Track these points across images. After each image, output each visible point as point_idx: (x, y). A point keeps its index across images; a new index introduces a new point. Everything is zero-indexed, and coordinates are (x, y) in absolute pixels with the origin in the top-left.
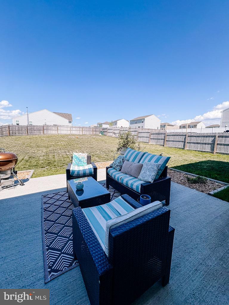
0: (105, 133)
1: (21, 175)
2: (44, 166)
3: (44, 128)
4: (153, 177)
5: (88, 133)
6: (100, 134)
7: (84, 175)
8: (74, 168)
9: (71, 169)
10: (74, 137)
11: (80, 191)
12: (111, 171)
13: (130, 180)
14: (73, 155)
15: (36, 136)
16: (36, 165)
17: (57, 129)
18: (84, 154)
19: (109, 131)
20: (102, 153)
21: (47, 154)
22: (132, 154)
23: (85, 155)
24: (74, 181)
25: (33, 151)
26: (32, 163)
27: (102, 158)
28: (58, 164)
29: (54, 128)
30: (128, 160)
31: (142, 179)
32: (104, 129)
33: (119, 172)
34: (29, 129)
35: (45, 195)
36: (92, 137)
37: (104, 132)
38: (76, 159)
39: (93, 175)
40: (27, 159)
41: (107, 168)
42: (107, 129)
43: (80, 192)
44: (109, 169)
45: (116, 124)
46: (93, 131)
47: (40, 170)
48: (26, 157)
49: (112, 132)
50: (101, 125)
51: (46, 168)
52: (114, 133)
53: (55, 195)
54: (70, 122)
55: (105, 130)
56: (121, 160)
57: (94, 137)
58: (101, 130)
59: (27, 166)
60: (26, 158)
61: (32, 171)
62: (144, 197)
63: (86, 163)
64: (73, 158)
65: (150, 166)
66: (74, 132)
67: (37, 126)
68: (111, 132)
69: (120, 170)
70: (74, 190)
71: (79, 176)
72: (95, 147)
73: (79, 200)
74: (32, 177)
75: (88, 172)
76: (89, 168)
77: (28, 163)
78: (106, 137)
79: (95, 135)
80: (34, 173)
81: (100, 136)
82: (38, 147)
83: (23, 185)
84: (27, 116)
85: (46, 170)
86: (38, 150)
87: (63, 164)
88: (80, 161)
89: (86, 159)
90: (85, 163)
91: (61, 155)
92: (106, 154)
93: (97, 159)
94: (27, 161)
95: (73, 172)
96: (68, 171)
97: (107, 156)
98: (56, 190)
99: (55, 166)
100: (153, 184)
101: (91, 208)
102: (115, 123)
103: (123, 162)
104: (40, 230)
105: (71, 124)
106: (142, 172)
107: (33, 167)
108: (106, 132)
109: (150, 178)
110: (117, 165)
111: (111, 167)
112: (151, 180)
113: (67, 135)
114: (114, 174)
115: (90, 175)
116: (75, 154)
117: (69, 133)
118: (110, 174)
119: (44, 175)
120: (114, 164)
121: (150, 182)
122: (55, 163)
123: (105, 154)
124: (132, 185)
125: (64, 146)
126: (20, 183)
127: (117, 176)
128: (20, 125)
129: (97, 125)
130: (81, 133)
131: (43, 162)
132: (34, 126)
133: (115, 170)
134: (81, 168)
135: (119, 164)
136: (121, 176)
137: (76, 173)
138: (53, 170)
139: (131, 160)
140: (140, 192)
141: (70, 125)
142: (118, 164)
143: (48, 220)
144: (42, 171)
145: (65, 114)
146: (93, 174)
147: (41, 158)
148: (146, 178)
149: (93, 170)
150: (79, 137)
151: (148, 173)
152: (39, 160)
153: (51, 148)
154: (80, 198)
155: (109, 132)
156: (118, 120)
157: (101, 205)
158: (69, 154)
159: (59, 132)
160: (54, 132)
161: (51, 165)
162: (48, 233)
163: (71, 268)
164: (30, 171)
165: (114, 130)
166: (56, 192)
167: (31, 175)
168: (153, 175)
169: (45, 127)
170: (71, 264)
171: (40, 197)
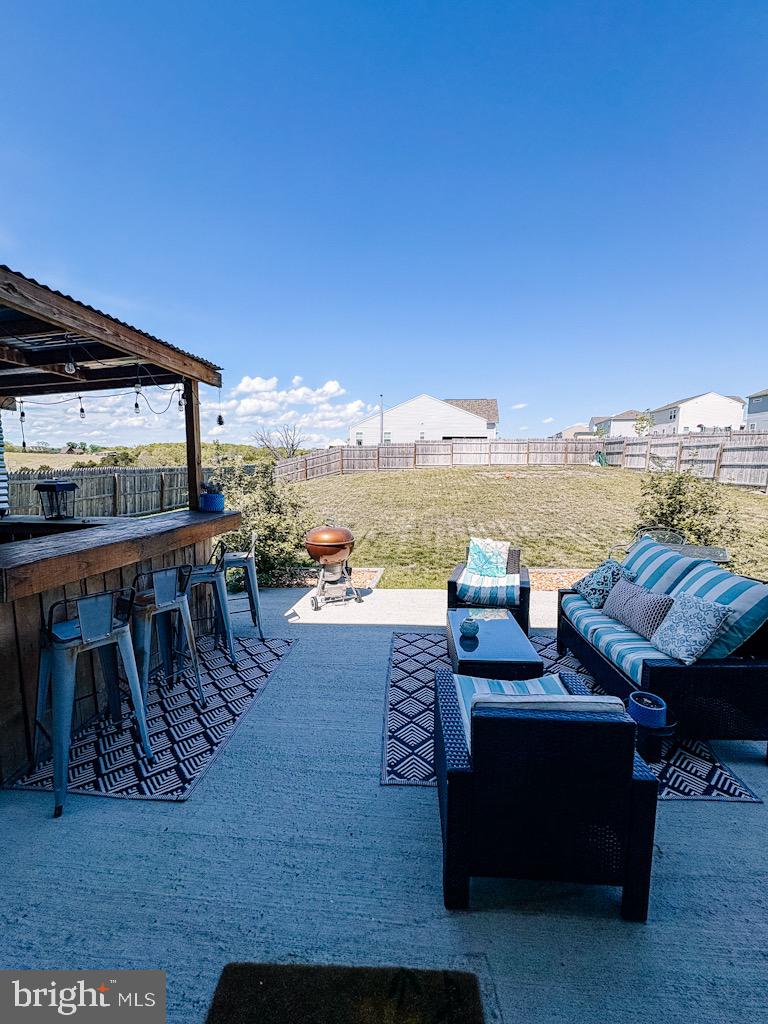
0: (617, 460)
1: (358, 580)
2: (407, 561)
3: (417, 450)
4: (695, 649)
5: (546, 460)
6: (595, 463)
7: (493, 603)
8: (471, 580)
9: (460, 582)
10: (497, 475)
11: (469, 640)
12: (573, 605)
13: (620, 641)
14: (471, 545)
15: (398, 474)
16: (389, 557)
17: (450, 452)
18: (500, 544)
19: (630, 450)
20: (585, 536)
21: (417, 528)
22: (651, 560)
23: (503, 547)
24: (471, 614)
25: (387, 518)
26: (382, 549)
27: (577, 554)
28: (441, 559)
29: (442, 450)
30: (633, 580)
31: (660, 647)
32: (610, 443)
33: (597, 612)
34: (384, 454)
35: (399, 633)
36: (561, 474)
37: (609, 453)
38: (476, 556)
39: (517, 606)
40: (373, 539)
41: (562, 594)
42: (622, 443)
43: (468, 642)
44: (566, 597)
45: (673, 417)
46: (566, 452)
47: (397, 570)
48: (371, 532)
49: (644, 456)
50: (604, 425)
51: (411, 566)
52: (653, 457)
53: (419, 637)
54: (491, 425)
55: (616, 448)
56: (609, 575)
57: (570, 473)
58: (600, 448)
59: (372, 557)
60: (372, 534)
61: (380, 571)
62: (646, 700)
63: (505, 571)
64: (471, 551)
65: (694, 611)
66: (500, 459)
67: (401, 446)
68: (638, 455)
69: (601, 607)
70: (456, 636)
71: (478, 604)
72: (564, 512)
73: (460, 658)
74: (377, 587)
75: (502, 595)
76: (510, 584)
77: (375, 550)
78: (615, 475)
79: (575, 465)
80: (383, 578)
81: (594, 470)
82: (399, 506)
83: (361, 601)
84: (379, 418)
85: (410, 572)
86: (399, 515)
87: (453, 562)
88: (488, 561)
89: (506, 557)
90: (502, 568)
91: (451, 534)
92: (600, 540)
93: (559, 555)
94: (372, 544)
95: (465, 589)
96: (452, 586)
97: (602, 547)
98: (424, 627)
99: (432, 563)
100: (689, 668)
101: (477, 681)
102: (672, 413)
103: (615, 581)
104: (382, 699)
105: (495, 430)
106: (665, 624)
107: (384, 561)
108: (618, 453)
109: (684, 649)
110: (592, 590)
111: (574, 591)
112: (685, 654)
113: (477, 469)
114: (578, 613)
115: (508, 605)
116: (476, 541)
117: (484, 460)
118: (568, 614)
119: (401, 585)
120: (583, 585)
121: (681, 661)
122: (434, 556)
123: (596, 541)
124: (621, 656)
125: (464, 506)
126: (356, 596)
127: (585, 621)
128: (363, 444)
129: (590, 427)
130: (523, 460)
131: (405, 548)
132: (394, 446)
133: (583, 603)
134: (488, 583)
135: (601, 587)
136: (595, 623)
137: (471, 593)
138: (426, 576)
139: (641, 581)
140: (639, 683)
141: (491, 434)
142: (596, 586)
143: (397, 687)
144: (402, 573)
145: (476, 400)
146: (517, 602)
147: (404, 538)
148: (671, 646)
149: (517, 593)
150: (515, 473)
151: (682, 632)
152: (396, 543)
153: (428, 512)
154: (462, 654)
155: (632, 456)
156: (682, 402)
157: (501, 681)
158: (473, 533)
159: (457, 459)
160: (442, 461)
161: (422, 560)
162: (396, 709)
163: (425, 783)
164: (376, 569)
165: (656, 446)
166: (424, 633)
167: (377, 581)
168: (695, 641)
169: (419, 448)
170: (427, 778)
171: (390, 635)
